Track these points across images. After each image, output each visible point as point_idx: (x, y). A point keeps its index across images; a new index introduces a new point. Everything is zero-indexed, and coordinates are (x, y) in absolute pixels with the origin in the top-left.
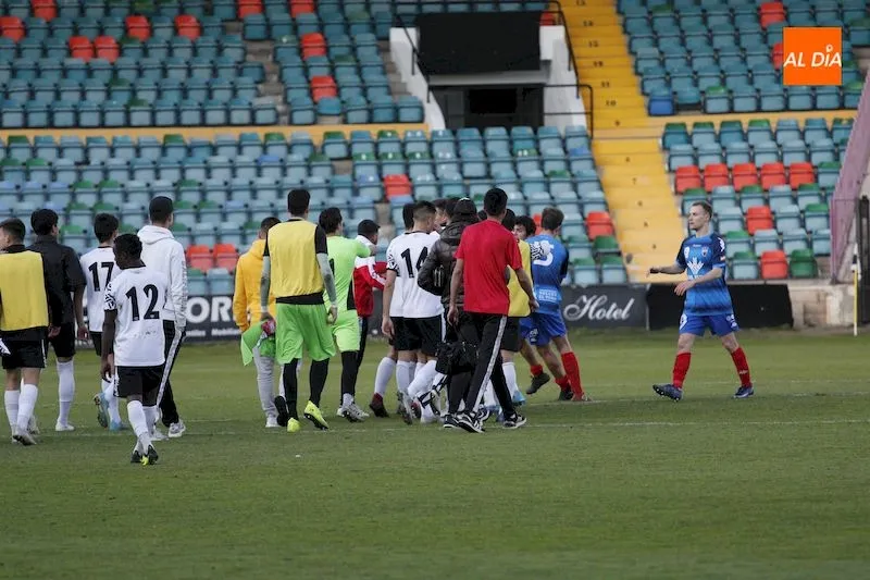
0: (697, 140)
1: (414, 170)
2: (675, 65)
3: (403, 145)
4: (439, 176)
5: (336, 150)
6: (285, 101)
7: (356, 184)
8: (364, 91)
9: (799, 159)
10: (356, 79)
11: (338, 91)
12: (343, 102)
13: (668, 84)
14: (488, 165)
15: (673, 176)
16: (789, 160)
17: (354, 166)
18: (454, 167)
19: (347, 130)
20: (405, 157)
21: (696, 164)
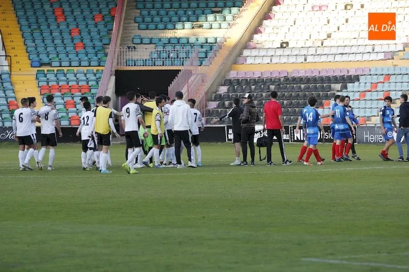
0: (48, 76)
2: (41, 49)
9: (84, 83)
13: (38, 56)
15: (39, 89)
16: (81, 84)
21: (48, 84)
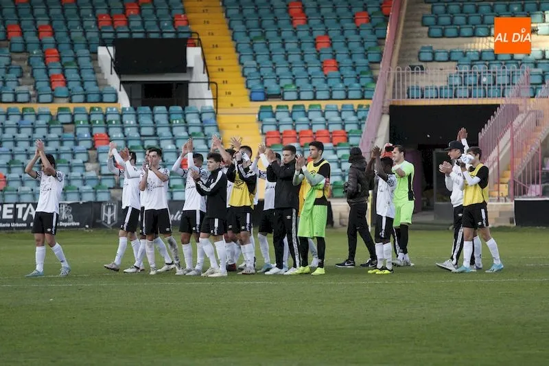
0: (278, 116)
1: (111, 131)
2: (266, 71)
3: (105, 116)
4: (126, 134)
5: (65, 118)
6: (35, 89)
7: (76, 138)
8: (82, 84)
9: (338, 128)
10: (78, 76)
11: (66, 83)
12: (69, 90)
14: (155, 128)
15: (264, 137)
16: (332, 128)
17: (76, 128)
18: (135, 129)
19: (71, 106)
20: (106, 123)
21: (278, 130)
